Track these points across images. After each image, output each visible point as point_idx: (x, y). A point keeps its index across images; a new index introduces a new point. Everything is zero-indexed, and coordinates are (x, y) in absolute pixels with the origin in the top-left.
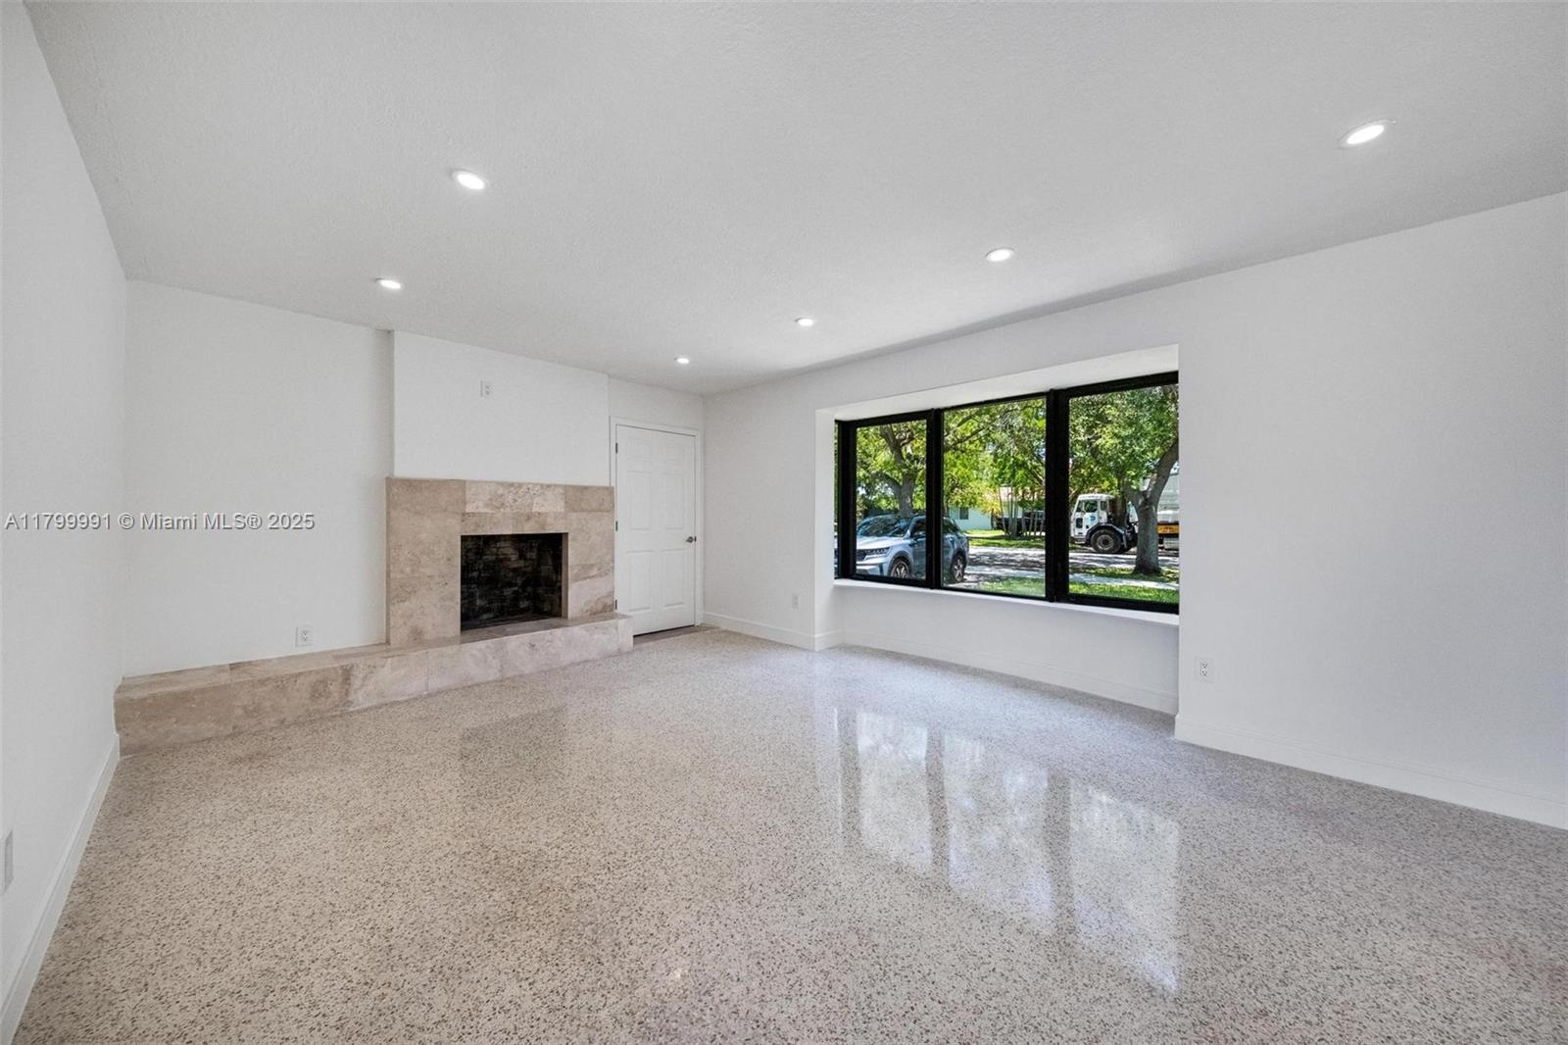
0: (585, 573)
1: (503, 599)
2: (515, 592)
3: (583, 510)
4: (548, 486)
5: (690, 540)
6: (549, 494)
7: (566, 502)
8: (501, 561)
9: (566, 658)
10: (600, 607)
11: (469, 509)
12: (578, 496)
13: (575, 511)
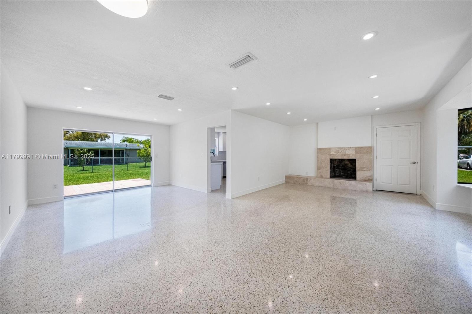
0: (362, 169)
1: (348, 174)
2: (351, 173)
3: (361, 153)
4: (350, 148)
5: (415, 163)
6: (351, 149)
7: (355, 151)
8: (346, 165)
9: (350, 188)
10: (367, 179)
11: (331, 153)
12: (359, 150)
13: (358, 153)
